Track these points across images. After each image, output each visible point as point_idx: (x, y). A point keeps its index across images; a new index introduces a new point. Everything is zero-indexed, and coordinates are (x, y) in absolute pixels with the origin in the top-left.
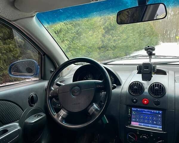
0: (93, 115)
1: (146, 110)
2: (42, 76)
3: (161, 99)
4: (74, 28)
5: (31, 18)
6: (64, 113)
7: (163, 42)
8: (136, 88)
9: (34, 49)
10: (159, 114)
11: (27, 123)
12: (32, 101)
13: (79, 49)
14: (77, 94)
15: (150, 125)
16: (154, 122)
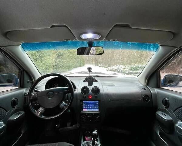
0: (63, 109)
1: (90, 102)
2: (21, 85)
3: (98, 95)
4: (37, 53)
5: (16, 46)
6: (42, 109)
7: (87, 64)
8: (85, 90)
9: (15, 67)
10: (97, 103)
11: (10, 120)
12: (14, 103)
13: (41, 66)
14: (51, 96)
15: (93, 109)
16: (95, 108)
